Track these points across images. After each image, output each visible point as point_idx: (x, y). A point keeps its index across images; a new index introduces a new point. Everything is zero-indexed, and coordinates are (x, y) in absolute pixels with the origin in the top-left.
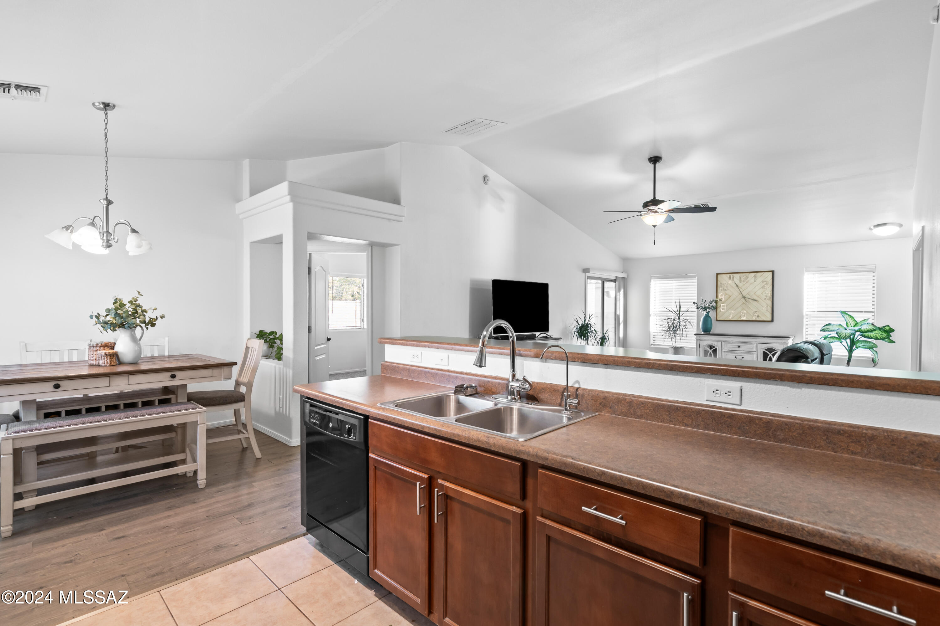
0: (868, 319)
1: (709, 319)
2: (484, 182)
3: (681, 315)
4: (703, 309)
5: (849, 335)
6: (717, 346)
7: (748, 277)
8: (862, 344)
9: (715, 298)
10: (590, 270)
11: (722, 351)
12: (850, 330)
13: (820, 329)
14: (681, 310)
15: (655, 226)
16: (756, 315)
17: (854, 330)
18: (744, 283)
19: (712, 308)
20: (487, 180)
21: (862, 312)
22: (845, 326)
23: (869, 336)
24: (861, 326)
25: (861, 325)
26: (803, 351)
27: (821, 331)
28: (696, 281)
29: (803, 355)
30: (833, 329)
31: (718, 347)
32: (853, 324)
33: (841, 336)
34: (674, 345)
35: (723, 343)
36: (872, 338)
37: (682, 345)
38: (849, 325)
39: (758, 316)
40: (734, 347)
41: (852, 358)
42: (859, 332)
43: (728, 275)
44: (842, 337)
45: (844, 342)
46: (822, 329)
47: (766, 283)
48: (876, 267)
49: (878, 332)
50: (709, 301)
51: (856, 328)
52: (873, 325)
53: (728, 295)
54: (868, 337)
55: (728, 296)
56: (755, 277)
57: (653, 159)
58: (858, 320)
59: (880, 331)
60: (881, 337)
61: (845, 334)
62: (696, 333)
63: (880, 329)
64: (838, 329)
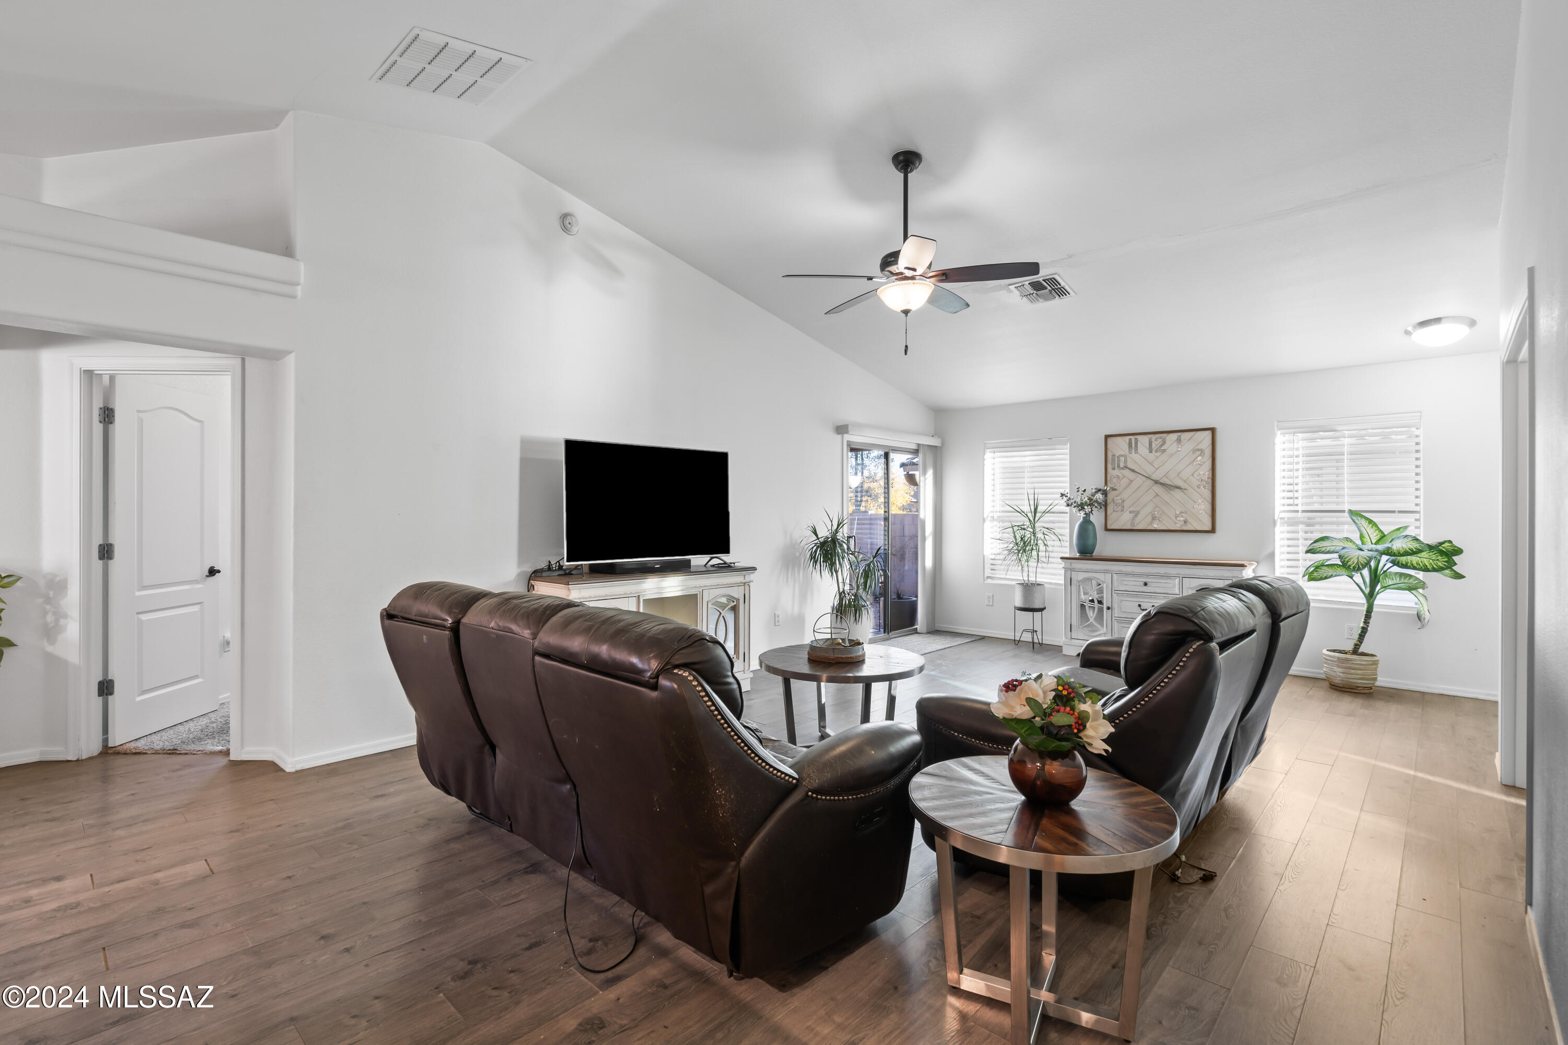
0: (1406, 527)
1: (1090, 527)
2: (564, 229)
3: (1037, 519)
4: (1078, 507)
5: (1366, 561)
6: (1104, 582)
7: (1164, 443)
8: (1395, 581)
9: (1101, 485)
10: (850, 428)
11: (1113, 593)
12: (1369, 550)
13: (1305, 549)
14: (1040, 509)
15: (906, 312)
16: (1182, 519)
17: (1377, 551)
18: (1158, 454)
19: (1096, 504)
20: (570, 223)
21: (1394, 512)
22: (1359, 542)
23: (1409, 564)
24: (1391, 542)
25: (1390, 540)
26: (1198, 618)
27: (1307, 552)
28: (1068, 451)
29: (1196, 628)
30: (1332, 548)
31: (1105, 585)
32: (1375, 536)
33: (1349, 563)
34: (1026, 579)
35: (1115, 576)
36: (1415, 568)
37: (1039, 580)
38: (1367, 539)
39: (1185, 522)
40: (1134, 584)
41: (1375, 609)
42: (1387, 554)
43: (1127, 438)
44: (1350, 566)
45: (1357, 577)
46: (1310, 548)
47: (1199, 452)
48: (1421, 416)
49: (1427, 556)
50: (1091, 489)
51: (1380, 547)
52: (1416, 539)
53: (1127, 478)
54: (1405, 566)
55: (1128, 481)
56: (1179, 440)
57: (901, 158)
58: (1386, 529)
59: (1431, 554)
60: (1435, 566)
61: (1358, 558)
62: (1067, 555)
63: (1431, 548)
64: (1343, 548)
